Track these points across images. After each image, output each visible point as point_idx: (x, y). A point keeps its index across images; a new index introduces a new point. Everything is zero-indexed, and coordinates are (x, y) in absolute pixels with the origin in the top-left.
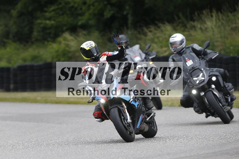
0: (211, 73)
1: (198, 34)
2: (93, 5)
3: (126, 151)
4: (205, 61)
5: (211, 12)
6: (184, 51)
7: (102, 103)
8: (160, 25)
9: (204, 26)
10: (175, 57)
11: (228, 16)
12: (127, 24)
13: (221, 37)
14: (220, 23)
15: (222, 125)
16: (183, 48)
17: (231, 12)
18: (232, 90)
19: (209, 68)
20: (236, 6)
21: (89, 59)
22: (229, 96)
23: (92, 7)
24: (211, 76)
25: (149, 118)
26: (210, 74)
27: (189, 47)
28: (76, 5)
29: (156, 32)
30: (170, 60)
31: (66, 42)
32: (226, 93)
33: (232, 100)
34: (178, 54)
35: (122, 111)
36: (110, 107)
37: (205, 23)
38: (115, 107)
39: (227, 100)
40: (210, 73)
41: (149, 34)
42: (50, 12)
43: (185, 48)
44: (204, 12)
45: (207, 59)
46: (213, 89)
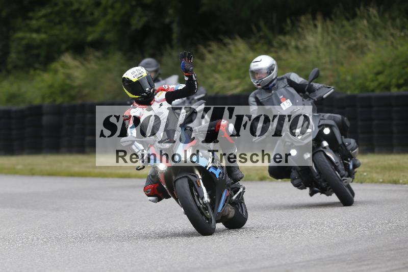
0: (322, 122)
1: (292, 57)
2: (112, 7)
3: (170, 257)
4: (312, 101)
5: (314, 19)
6: (274, 85)
7: (161, 170)
8: (227, 40)
9: (302, 44)
10: (260, 94)
11: (343, 26)
12: (170, 41)
13: (331, 62)
14: (330, 39)
15: (341, 208)
16: (273, 80)
17: (348, 19)
18: (356, 150)
19: (318, 113)
20: (357, 10)
21: (137, 97)
22: (351, 159)
23: (110, 11)
24: (322, 127)
25: (236, 195)
26: (320, 124)
27: (282, 79)
28: (83, 8)
29: (221, 52)
30: (252, 99)
31: (67, 71)
32: (345, 155)
33: (355, 166)
34: (265, 89)
35: (195, 184)
36: (174, 177)
37: (305, 38)
38: (183, 177)
39: (346, 167)
40: (320, 121)
41: (209, 56)
42: (37, 19)
43: (276, 79)
44: (303, 18)
45: (314, 98)
46: (325, 148)
